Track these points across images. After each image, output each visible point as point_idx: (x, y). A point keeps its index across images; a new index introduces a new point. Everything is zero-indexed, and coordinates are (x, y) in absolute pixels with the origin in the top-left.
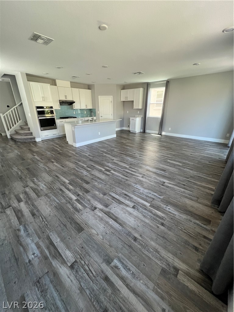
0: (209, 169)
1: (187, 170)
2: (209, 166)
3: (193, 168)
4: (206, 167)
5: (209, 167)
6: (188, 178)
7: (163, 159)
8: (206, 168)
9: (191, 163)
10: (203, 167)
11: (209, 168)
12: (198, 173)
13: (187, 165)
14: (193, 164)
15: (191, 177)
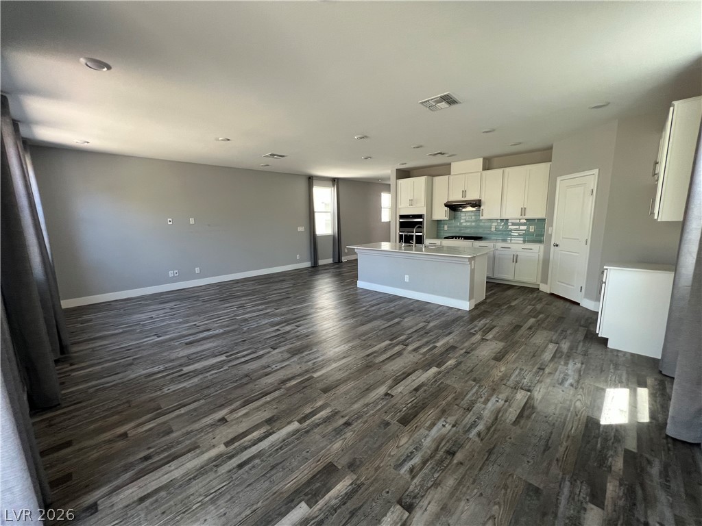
0: (107, 407)
1: (155, 369)
2: (116, 417)
3: (151, 381)
4: (119, 408)
5: (113, 414)
6: (133, 359)
7: (238, 353)
8: (116, 403)
9: (173, 387)
10: (128, 402)
11: (108, 410)
12: (125, 380)
13: (171, 376)
14: (165, 390)
15: (131, 364)
